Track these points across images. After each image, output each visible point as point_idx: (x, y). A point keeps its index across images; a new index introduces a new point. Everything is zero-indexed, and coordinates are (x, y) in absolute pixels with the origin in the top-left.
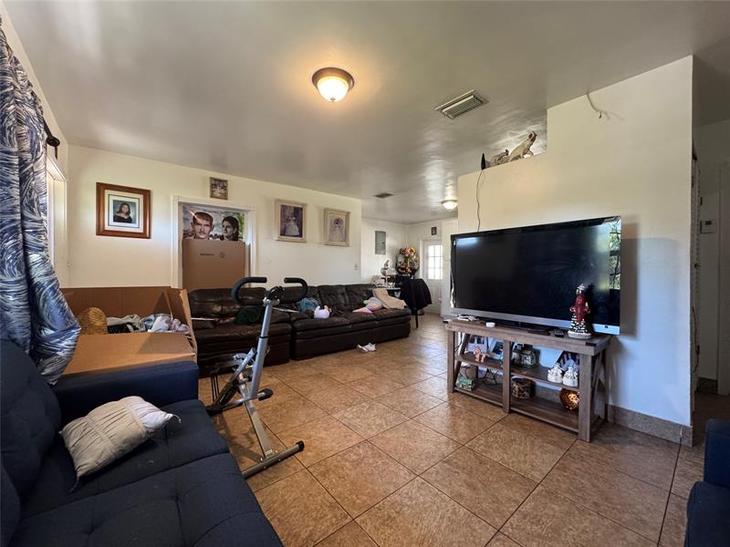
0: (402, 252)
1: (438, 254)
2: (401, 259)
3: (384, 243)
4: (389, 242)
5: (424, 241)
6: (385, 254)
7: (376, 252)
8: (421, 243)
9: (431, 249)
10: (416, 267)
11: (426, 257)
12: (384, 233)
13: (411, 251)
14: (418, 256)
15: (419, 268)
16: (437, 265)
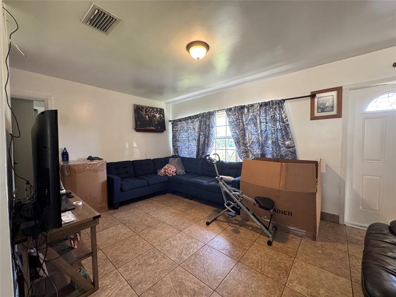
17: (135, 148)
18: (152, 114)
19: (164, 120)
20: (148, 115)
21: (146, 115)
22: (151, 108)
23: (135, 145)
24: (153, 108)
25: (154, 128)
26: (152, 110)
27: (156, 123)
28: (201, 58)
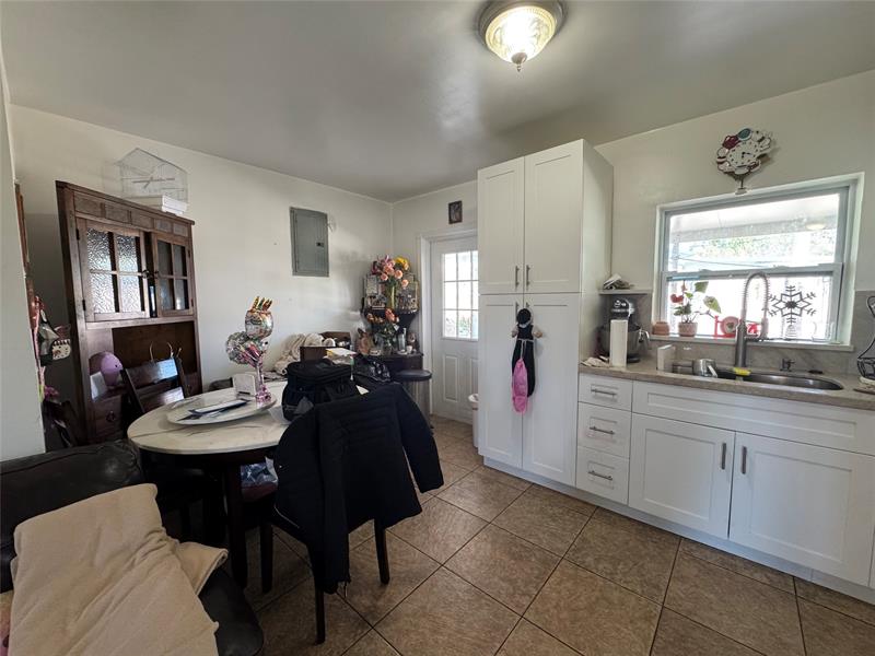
0: (377, 269)
1: (465, 274)
2: (373, 289)
3: (322, 244)
4: (339, 241)
5: (431, 241)
6: (325, 273)
7: (297, 270)
8: (424, 244)
9: (449, 259)
10: (412, 308)
11: (438, 282)
12: (323, 217)
13: (399, 266)
14: (416, 279)
15: (419, 308)
16: (465, 303)
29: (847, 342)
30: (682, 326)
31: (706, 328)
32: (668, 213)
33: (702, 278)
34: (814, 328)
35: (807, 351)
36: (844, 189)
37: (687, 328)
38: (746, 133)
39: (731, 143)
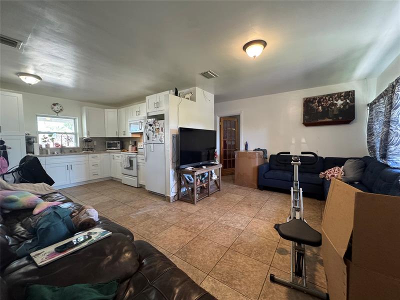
17: (303, 143)
18: (330, 102)
19: (354, 106)
20: (322, 106)
21: (319, 106)
22: (328, 95)
23: (303, 140)
24: (331, 96)
25: (331, 120)
26: (329, 98)
27: (336, 112)
28: (257, 55)
29: (79, 146)
30: (46, 145)
31: (52, 146)
32: (37, 116)
33: (51, 134)
34: (72, 145)
35: (74, 148)
36: (74, 119)
37: (47, 146)
38: (57, 104)
39: (54, 105)
